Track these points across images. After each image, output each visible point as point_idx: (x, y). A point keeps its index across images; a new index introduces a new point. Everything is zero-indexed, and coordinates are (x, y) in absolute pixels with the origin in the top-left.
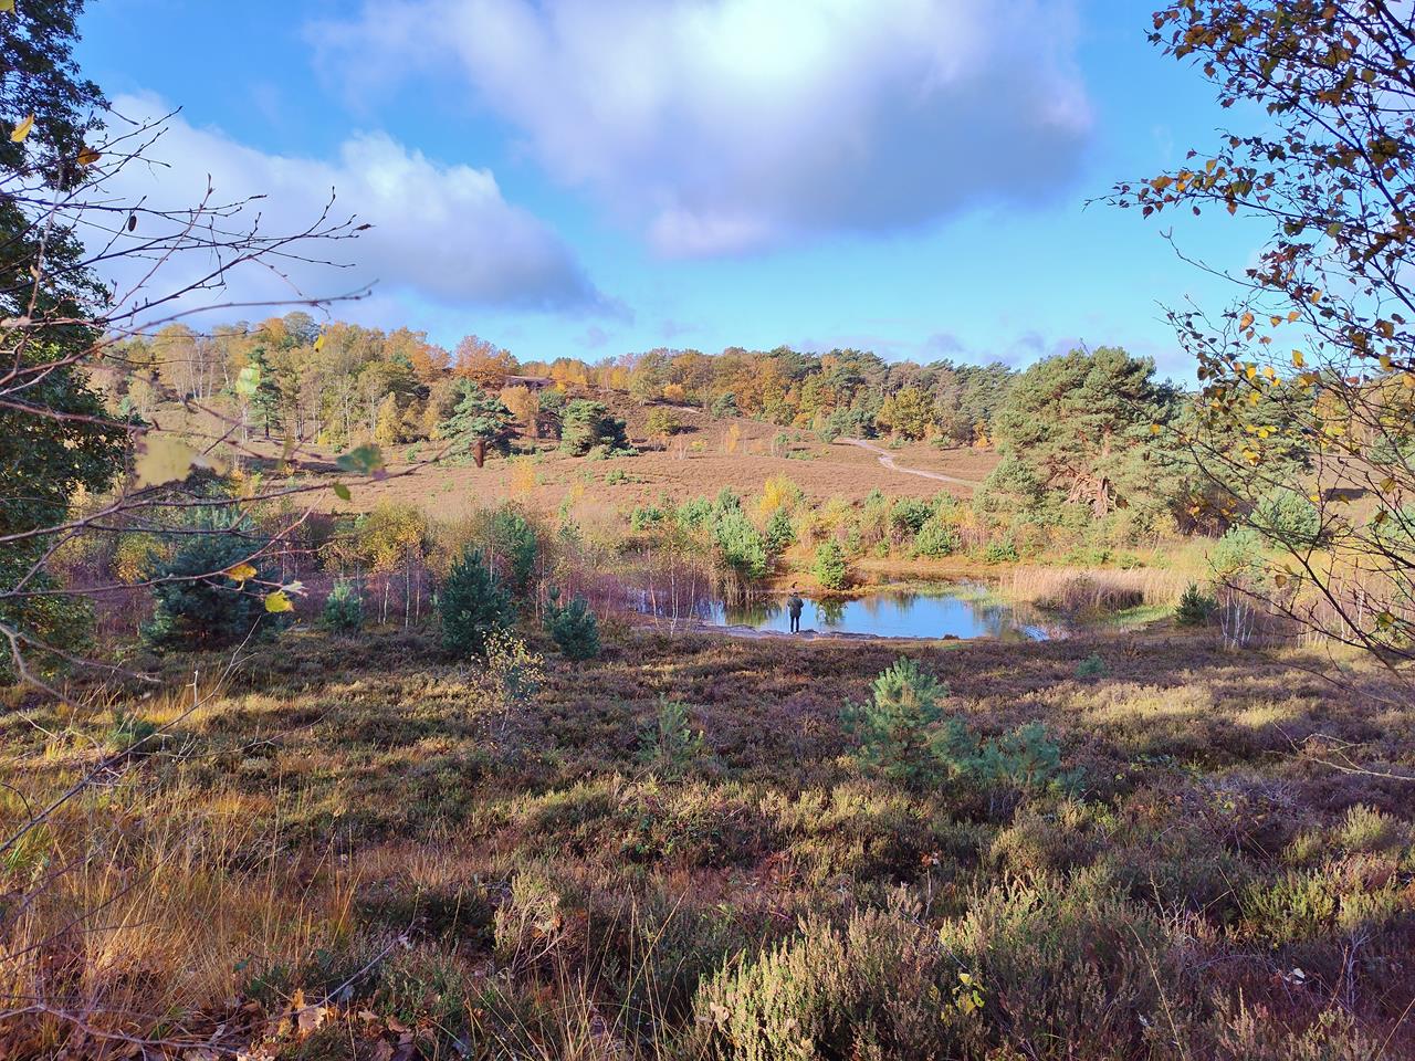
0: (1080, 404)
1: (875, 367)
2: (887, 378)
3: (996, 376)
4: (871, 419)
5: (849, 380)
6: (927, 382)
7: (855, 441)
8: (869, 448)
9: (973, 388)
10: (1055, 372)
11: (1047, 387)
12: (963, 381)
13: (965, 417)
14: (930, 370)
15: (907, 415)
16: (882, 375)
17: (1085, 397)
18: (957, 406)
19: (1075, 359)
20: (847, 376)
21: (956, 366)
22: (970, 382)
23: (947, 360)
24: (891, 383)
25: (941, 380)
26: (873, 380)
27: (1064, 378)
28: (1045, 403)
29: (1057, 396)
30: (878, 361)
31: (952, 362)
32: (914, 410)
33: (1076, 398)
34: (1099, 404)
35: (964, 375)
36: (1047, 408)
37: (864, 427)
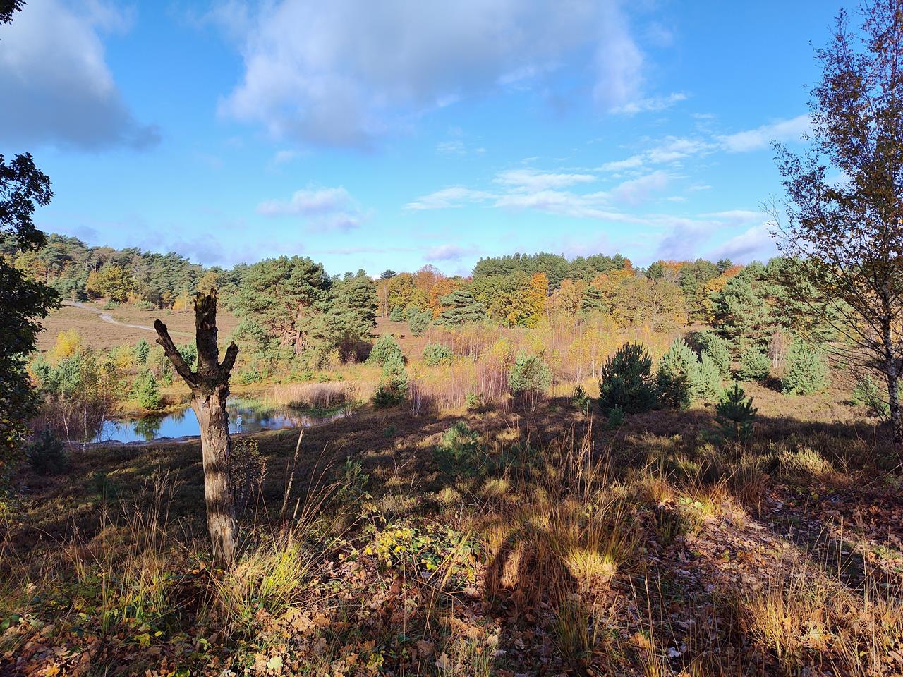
0: (290, 288)
1: (79, 249)
2: (90, 257)
3: (173, 261)
4: (83, 287)
5: (58, 257)
6: (123, 261)
7: (72, 303)
8: (87, 308)
9: (158, 269)
10: (273, 268)
11: (270, 277)
12: (149, 263)
13: (155, 288)
14: (125, 254)
15: (112, 285)
16: (86, 255)
17: (293, 284)
18: (148, 281)
19: (283, 262)
20: (56, 254)
21: (143, 253)
22: (156, 264)
23: (136, 248)
24: (94, 261)
25: (133, 262)
26: (80, 258)
27: (280, 272)
28: (267, 286)
29: (276, 283)
30: (81, 245)
31: (140, 249)
32: (118, 282)
33: (287, 284)
34: (300, 289)
35: (150, 260)
36: (269, 290)
37: (78, 293)
